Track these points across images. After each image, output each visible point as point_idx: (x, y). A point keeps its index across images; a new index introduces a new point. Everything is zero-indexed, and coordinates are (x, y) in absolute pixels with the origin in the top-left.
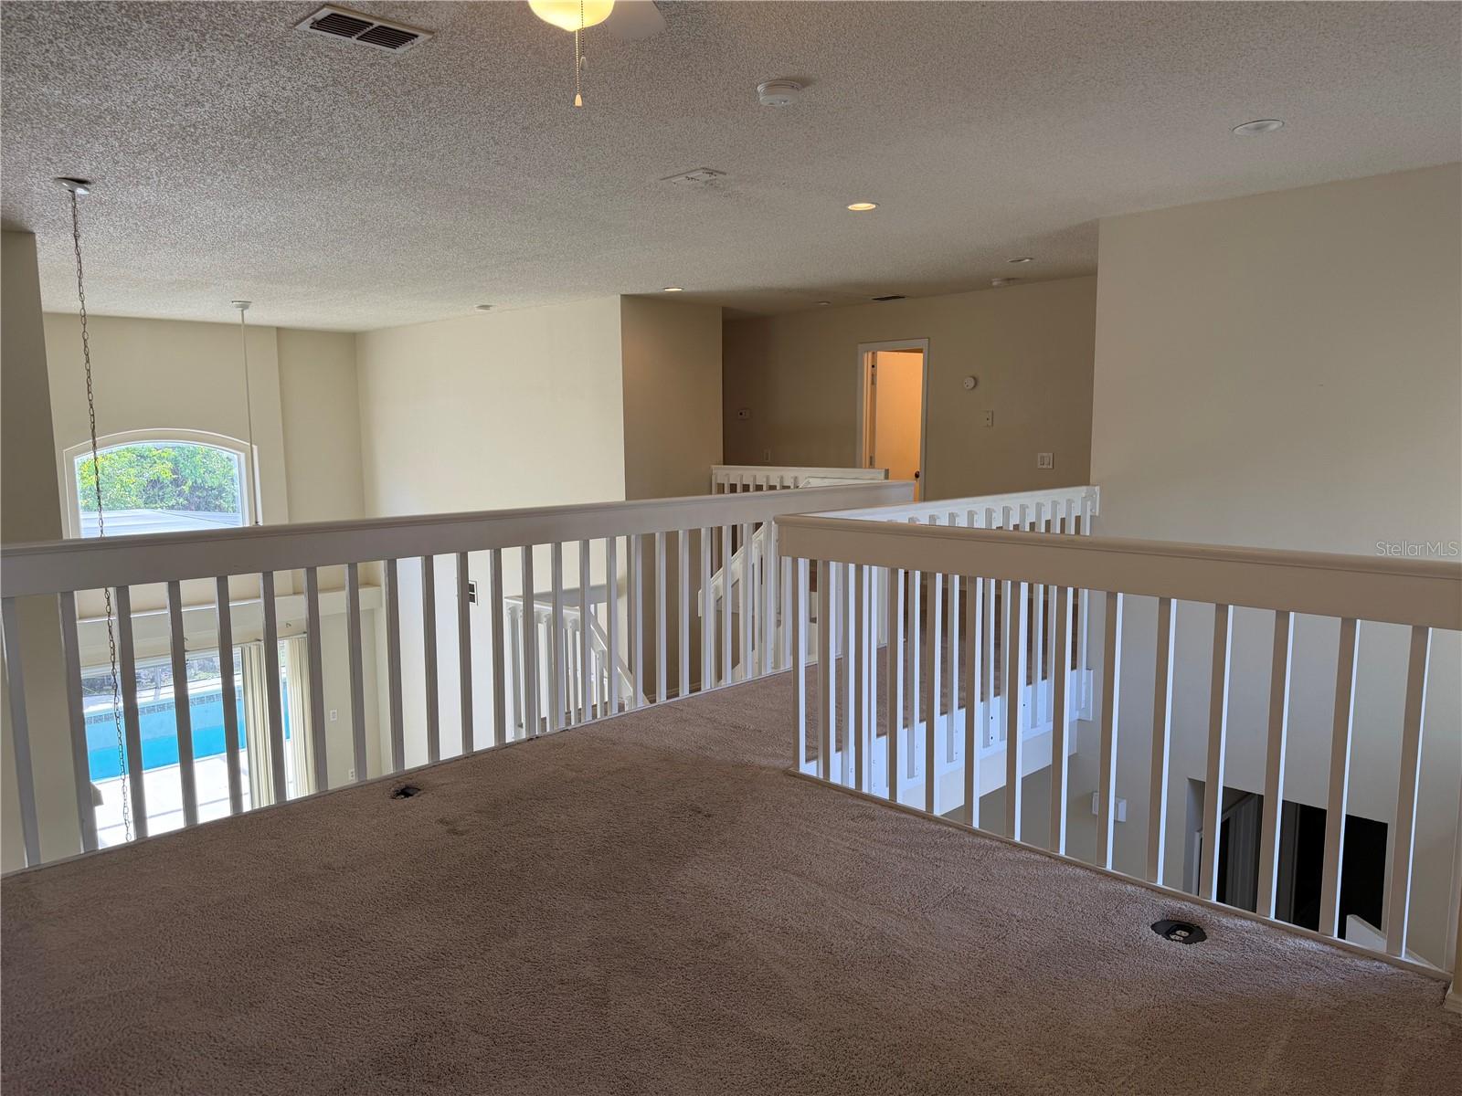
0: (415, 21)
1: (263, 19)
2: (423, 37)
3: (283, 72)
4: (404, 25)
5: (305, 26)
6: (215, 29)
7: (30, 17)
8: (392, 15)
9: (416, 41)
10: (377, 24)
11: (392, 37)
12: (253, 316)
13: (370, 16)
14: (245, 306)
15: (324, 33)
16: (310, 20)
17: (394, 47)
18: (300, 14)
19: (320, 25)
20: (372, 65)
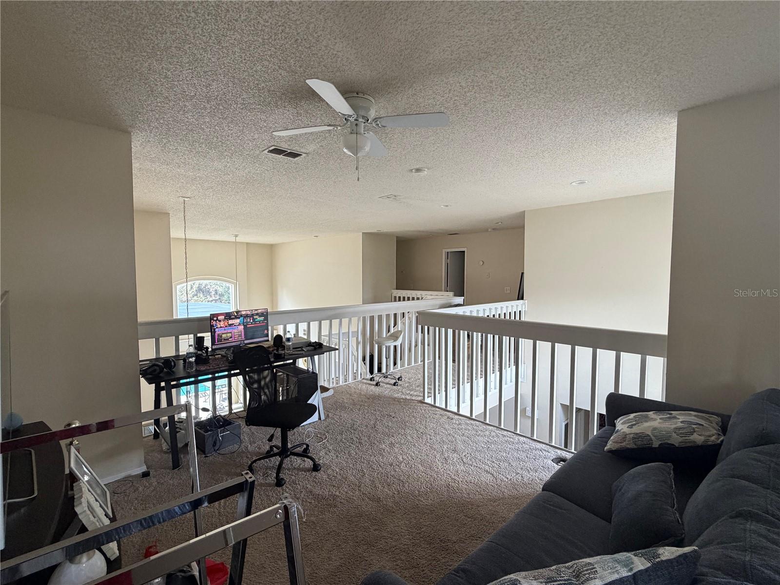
0: (302, 150)
1: (253, 150)
2: (304, 155)
3: (257, 165)
4: (298, 152)
5: (266, 152)
6: (236, 152)
7: (177, 149)
8: (294, 149)
9: (301, 156)
10: (289, 151)
11: (294, 155)
12: (239, 239)
13: (288, 149)
14: (236, 236)
15: (272, 154)
16: (267, 150)
17: (294, 158)
18: (264, 148)
19: (271, 151)
20: (286, 163)
